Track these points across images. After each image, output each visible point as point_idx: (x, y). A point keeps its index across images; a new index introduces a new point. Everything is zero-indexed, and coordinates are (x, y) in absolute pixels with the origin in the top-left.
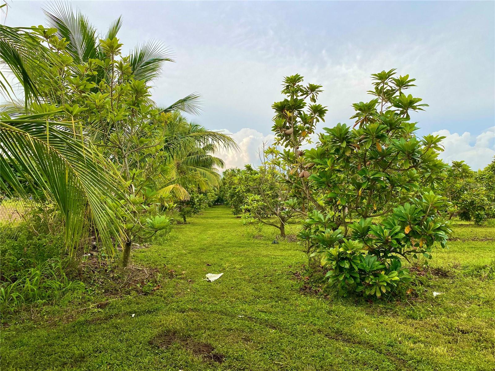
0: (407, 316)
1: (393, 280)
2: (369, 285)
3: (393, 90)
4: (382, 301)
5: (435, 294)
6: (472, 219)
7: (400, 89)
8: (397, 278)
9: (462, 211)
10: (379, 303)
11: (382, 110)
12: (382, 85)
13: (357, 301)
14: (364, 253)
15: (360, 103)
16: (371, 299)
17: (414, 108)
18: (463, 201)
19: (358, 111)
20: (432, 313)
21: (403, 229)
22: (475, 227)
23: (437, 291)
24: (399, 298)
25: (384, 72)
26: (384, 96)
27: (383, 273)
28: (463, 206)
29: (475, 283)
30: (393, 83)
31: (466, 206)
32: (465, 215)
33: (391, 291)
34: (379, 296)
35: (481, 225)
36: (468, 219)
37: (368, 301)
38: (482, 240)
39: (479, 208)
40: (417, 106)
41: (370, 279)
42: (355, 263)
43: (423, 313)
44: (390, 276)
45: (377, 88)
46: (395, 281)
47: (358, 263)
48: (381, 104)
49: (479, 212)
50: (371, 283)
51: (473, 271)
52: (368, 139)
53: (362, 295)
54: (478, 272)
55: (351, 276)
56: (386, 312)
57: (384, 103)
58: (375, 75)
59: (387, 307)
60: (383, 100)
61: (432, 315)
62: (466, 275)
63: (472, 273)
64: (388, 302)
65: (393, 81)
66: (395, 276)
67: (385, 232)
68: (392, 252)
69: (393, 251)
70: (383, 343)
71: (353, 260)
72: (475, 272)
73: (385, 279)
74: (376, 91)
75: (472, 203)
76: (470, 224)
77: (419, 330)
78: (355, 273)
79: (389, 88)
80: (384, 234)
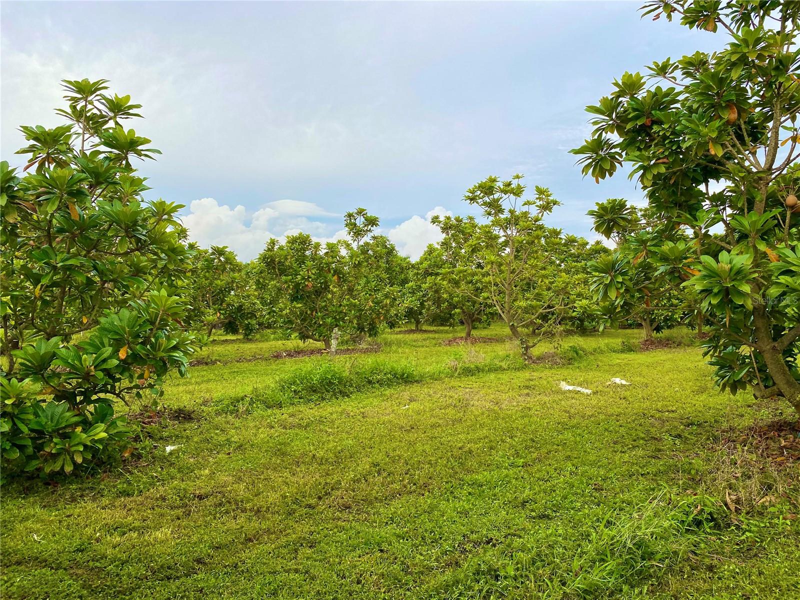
0: (117, 494)
1: (96, 438)
2: (51, 454)
3: (102, 116)
4: (76, 478)
5: (169, 449)
6: (241, 331)
7: (115, 116)
8: (104, 435)
9: (227, 321)
10: (71, 483)
11: (83, 147)
12: (84, 103)
13: (27, 487)
14: (44, 401)
15: (37, 127)
16: (56, 479)
17: (139, 153)
18: (228, 305)
19: (32, 142)
20: (159, 481)
21: (116, 352)
22: (243, 343)
23: (173, 444)
24: (108, 466)
25: (86, 81)
26: (88, 123)
27: (79, 429)
28: (228, 312)
29: (228, 422)
30: (103, 103)
31: (233, 313)
32: (231, 327)
33: (93, 457)
34: (69, 470)
35: (251, 340)
36: (235, 331)
37: (49, 484)
38: (250, 361)
39: (249, 316)
40: (142, 150)
41: (52, 445)
42: (23, 421)
43: (144, 483)
44: (92, 433)
45: (74, 108)
46: (101, 441)
47: (30, 420)
48: (81, 137)
49: (249, 320)
50: (53, 452)
51: (228, 406)
52: (52, 196)
53: (38, 476)
54: (235, 406)
55: (14, 445)
56: (82, 496)
57: (87, 136)
58: (70, 82)
59: (85, 485)
60: (85, 129)
61: (158, 484)
62: (218, 414)
63: (226, 409)
64: (87, 478)
65: (103, 101)
66: (100, 432)
67: (85, 360)
68: (99, 392)
69: (101, 391)
70: (67, 550)
71: (20, 416)
72: (231, 408)
73: (81, 439)
74: (73, 112)
75: (240, 308)
76: (237, 339)
77: (134, 512)
78: (24, 438)
79: (95, 111)
80: (83, 363)
